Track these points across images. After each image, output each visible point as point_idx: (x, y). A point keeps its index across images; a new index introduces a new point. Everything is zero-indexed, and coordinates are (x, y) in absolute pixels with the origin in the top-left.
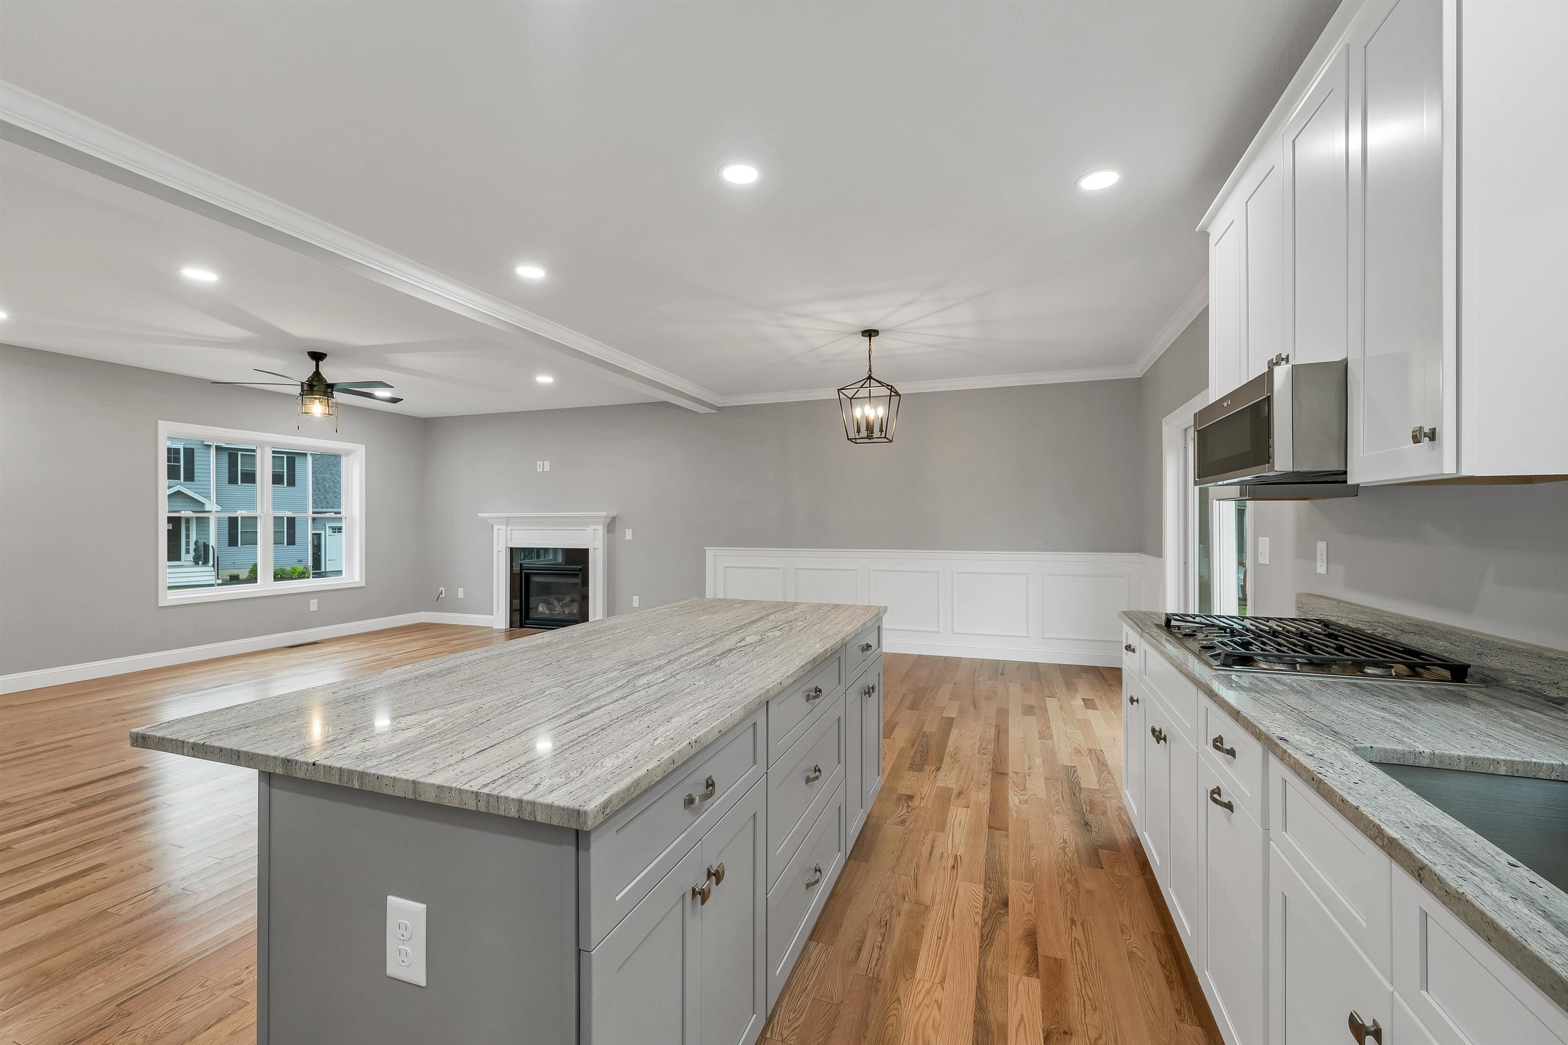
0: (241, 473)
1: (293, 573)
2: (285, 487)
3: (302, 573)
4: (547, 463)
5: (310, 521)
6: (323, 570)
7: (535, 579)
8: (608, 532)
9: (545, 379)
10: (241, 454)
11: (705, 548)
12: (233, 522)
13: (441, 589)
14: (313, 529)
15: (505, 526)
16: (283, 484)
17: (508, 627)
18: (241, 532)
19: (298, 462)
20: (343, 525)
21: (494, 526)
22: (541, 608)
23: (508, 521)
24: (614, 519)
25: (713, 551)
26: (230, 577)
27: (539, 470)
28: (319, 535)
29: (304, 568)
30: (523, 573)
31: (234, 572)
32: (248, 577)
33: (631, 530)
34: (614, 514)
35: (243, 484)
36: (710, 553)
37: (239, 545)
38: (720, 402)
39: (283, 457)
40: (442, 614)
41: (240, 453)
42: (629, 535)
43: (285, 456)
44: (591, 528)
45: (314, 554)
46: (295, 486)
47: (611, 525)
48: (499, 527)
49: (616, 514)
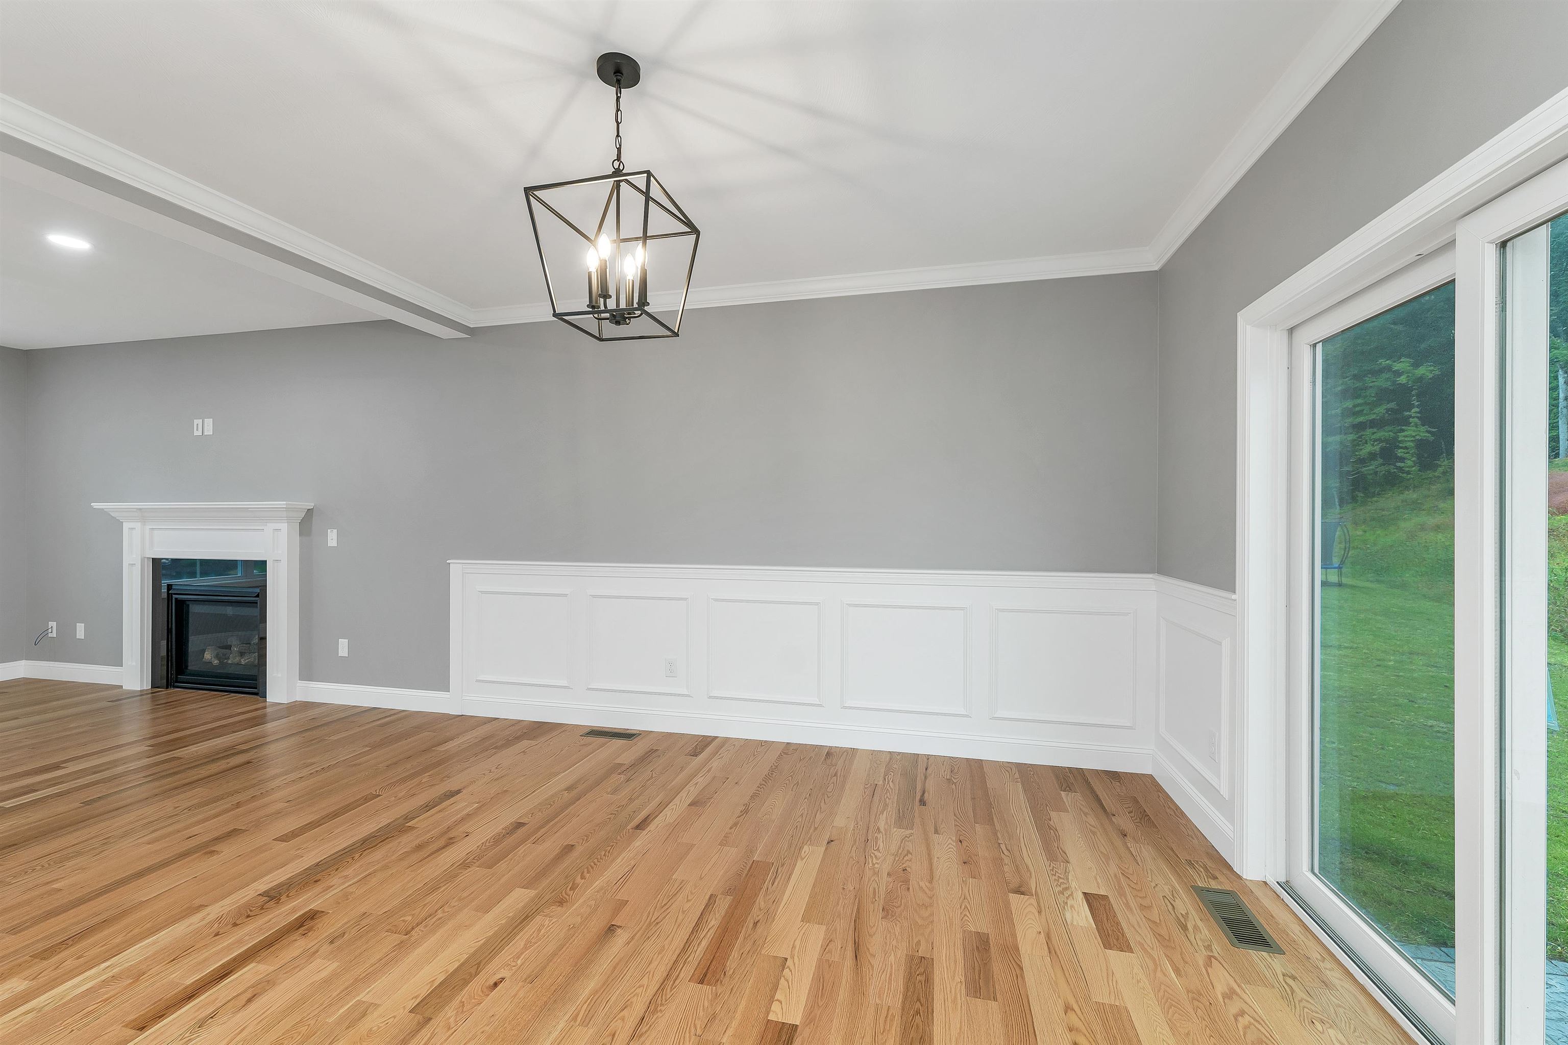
4: (209, 422)
7: (194, 609)
8: (301, 534)
11: (448, 561)
13: (51, 624)
15: (139, 524)
17: (147, 686)
21: (124, 524)
22: (205, 657)
23: (143, 516)
24: (310, 512)
25: (460, 566)
27: (198, 433)
30: (174, 599)
33: (335, 531)
34: (310, 505)
36: (456, 568)
38: (473, 320)
40: (52, 664)
42: (332, 538)
44: (271, 526)
47: (306, 523)
48: (131, 525)
49: (313, 504)
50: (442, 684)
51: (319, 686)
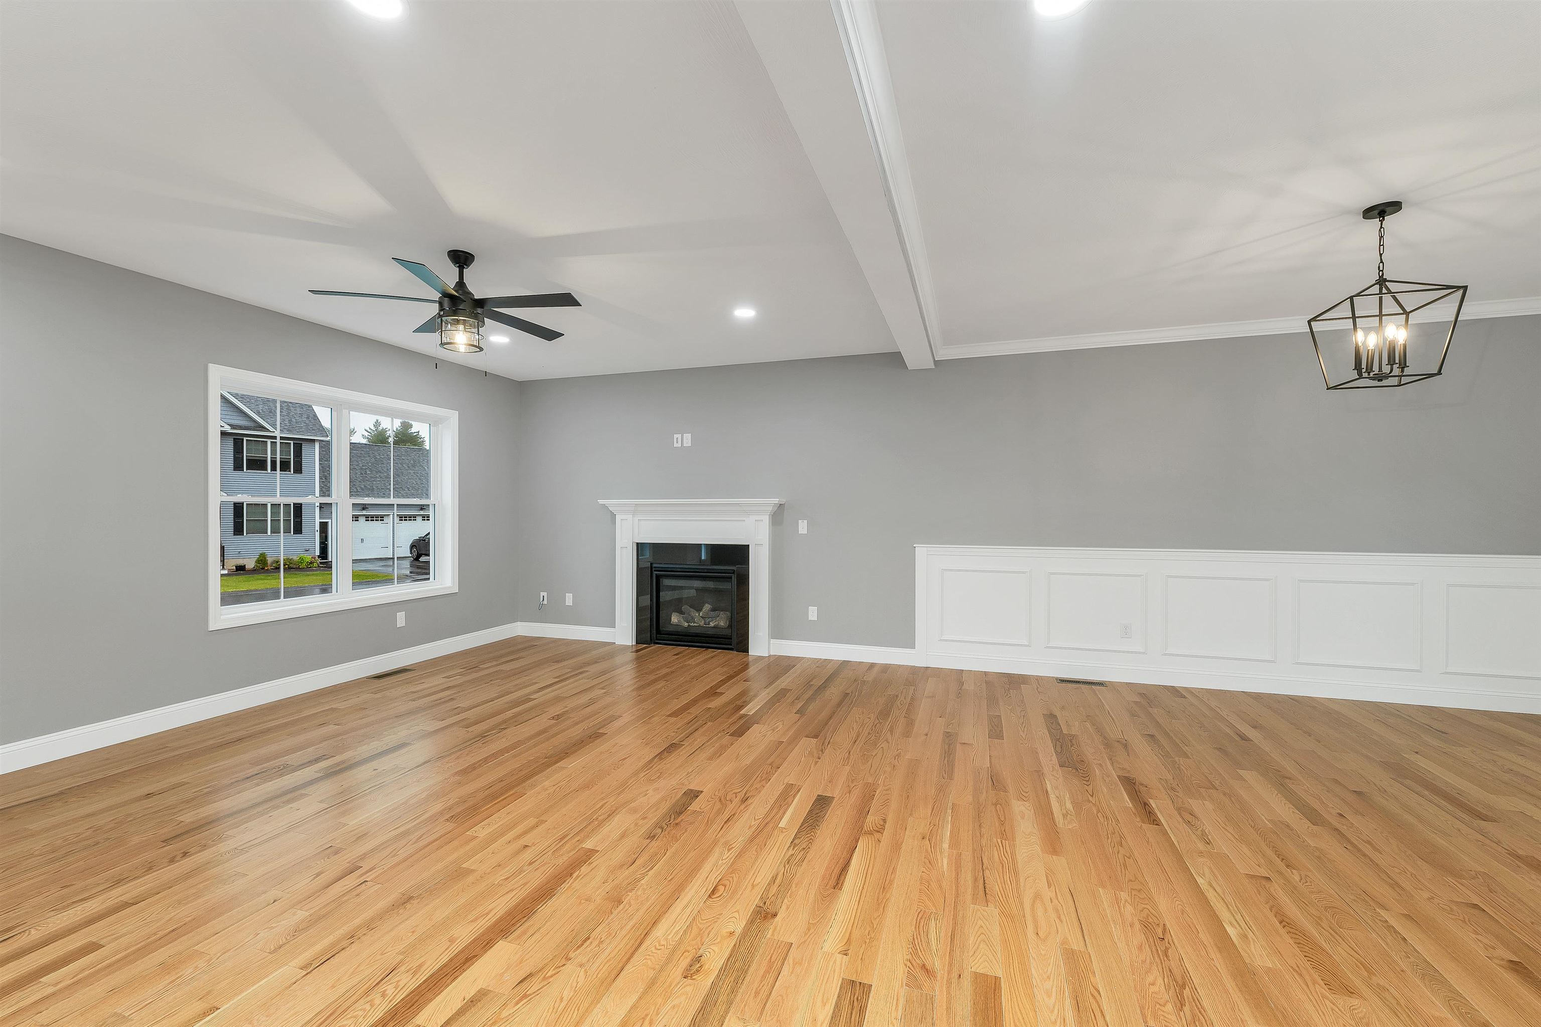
0: (246, 459)
1: (301, 563)
2: (292, 474)
3: (310, 563)
4: (688, 436)
5: (317, 510)
6: (330, 560)
8: (774, 523)
9: (745, 313)
10: (247, 440)
11: (914, 546)
12: (238, 508)
13: (542, 594)
14: (320, 518)
15: (632, 516)
16: (290, 471)
17: (634, 643)
18: (247, 520)
19: (305, 449)
20: (431, 513)
21: (618, 518)
22: (675, 619)
23: (632, 510)
24: (781, 506)
25: (925, 549)
26: (236, 567)
27: (677, 445)
28: (327, 523)
29: (312, 558)
30: (655, 574)
31: (240, 562)
32: (254, 567)
33: (806, 522)
34: (783, 501)
35: (248, 471)
36: (922, 552)
37: (245, 534)
39: (290, 443)
40: (543, 625)
41: (245, 439)
42: (803, 527)
43: (292, 442)
44: (752, 518)
45: (321, 543)
46: (302, 473)
47: (778, 516)
48: (624, 517)
49: (785, 500)
50: (909, 642)
51: (790, 643)
